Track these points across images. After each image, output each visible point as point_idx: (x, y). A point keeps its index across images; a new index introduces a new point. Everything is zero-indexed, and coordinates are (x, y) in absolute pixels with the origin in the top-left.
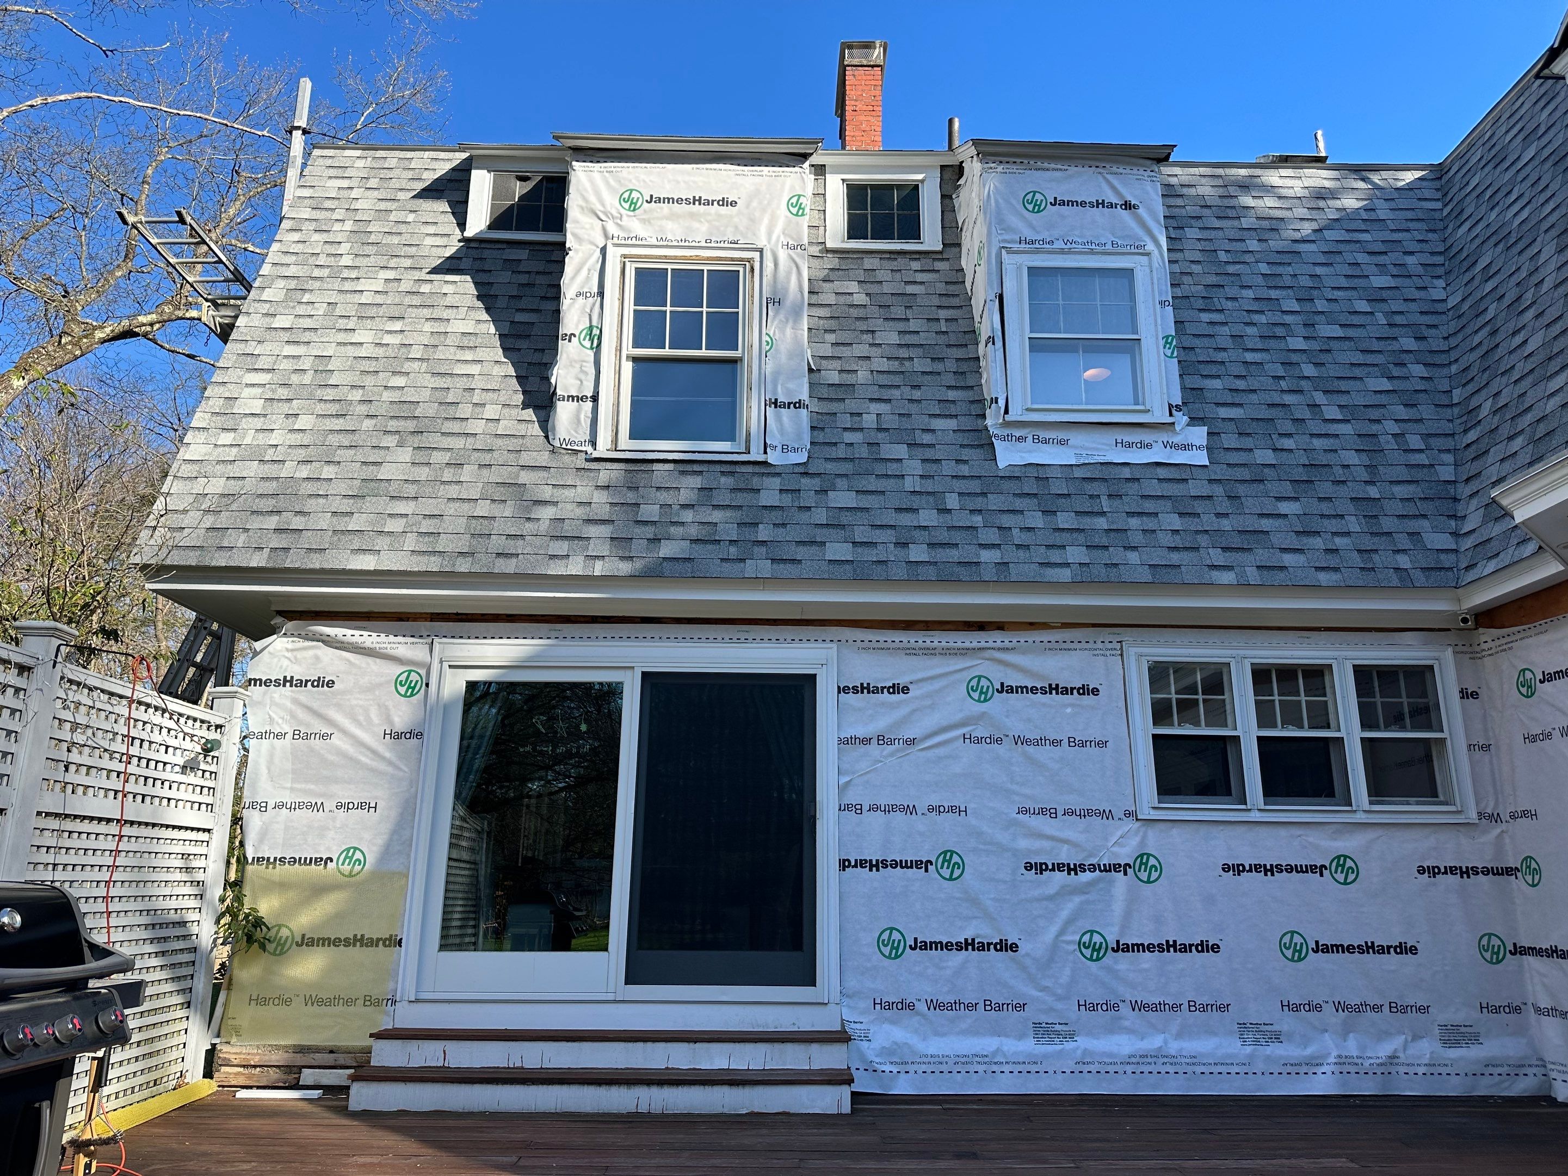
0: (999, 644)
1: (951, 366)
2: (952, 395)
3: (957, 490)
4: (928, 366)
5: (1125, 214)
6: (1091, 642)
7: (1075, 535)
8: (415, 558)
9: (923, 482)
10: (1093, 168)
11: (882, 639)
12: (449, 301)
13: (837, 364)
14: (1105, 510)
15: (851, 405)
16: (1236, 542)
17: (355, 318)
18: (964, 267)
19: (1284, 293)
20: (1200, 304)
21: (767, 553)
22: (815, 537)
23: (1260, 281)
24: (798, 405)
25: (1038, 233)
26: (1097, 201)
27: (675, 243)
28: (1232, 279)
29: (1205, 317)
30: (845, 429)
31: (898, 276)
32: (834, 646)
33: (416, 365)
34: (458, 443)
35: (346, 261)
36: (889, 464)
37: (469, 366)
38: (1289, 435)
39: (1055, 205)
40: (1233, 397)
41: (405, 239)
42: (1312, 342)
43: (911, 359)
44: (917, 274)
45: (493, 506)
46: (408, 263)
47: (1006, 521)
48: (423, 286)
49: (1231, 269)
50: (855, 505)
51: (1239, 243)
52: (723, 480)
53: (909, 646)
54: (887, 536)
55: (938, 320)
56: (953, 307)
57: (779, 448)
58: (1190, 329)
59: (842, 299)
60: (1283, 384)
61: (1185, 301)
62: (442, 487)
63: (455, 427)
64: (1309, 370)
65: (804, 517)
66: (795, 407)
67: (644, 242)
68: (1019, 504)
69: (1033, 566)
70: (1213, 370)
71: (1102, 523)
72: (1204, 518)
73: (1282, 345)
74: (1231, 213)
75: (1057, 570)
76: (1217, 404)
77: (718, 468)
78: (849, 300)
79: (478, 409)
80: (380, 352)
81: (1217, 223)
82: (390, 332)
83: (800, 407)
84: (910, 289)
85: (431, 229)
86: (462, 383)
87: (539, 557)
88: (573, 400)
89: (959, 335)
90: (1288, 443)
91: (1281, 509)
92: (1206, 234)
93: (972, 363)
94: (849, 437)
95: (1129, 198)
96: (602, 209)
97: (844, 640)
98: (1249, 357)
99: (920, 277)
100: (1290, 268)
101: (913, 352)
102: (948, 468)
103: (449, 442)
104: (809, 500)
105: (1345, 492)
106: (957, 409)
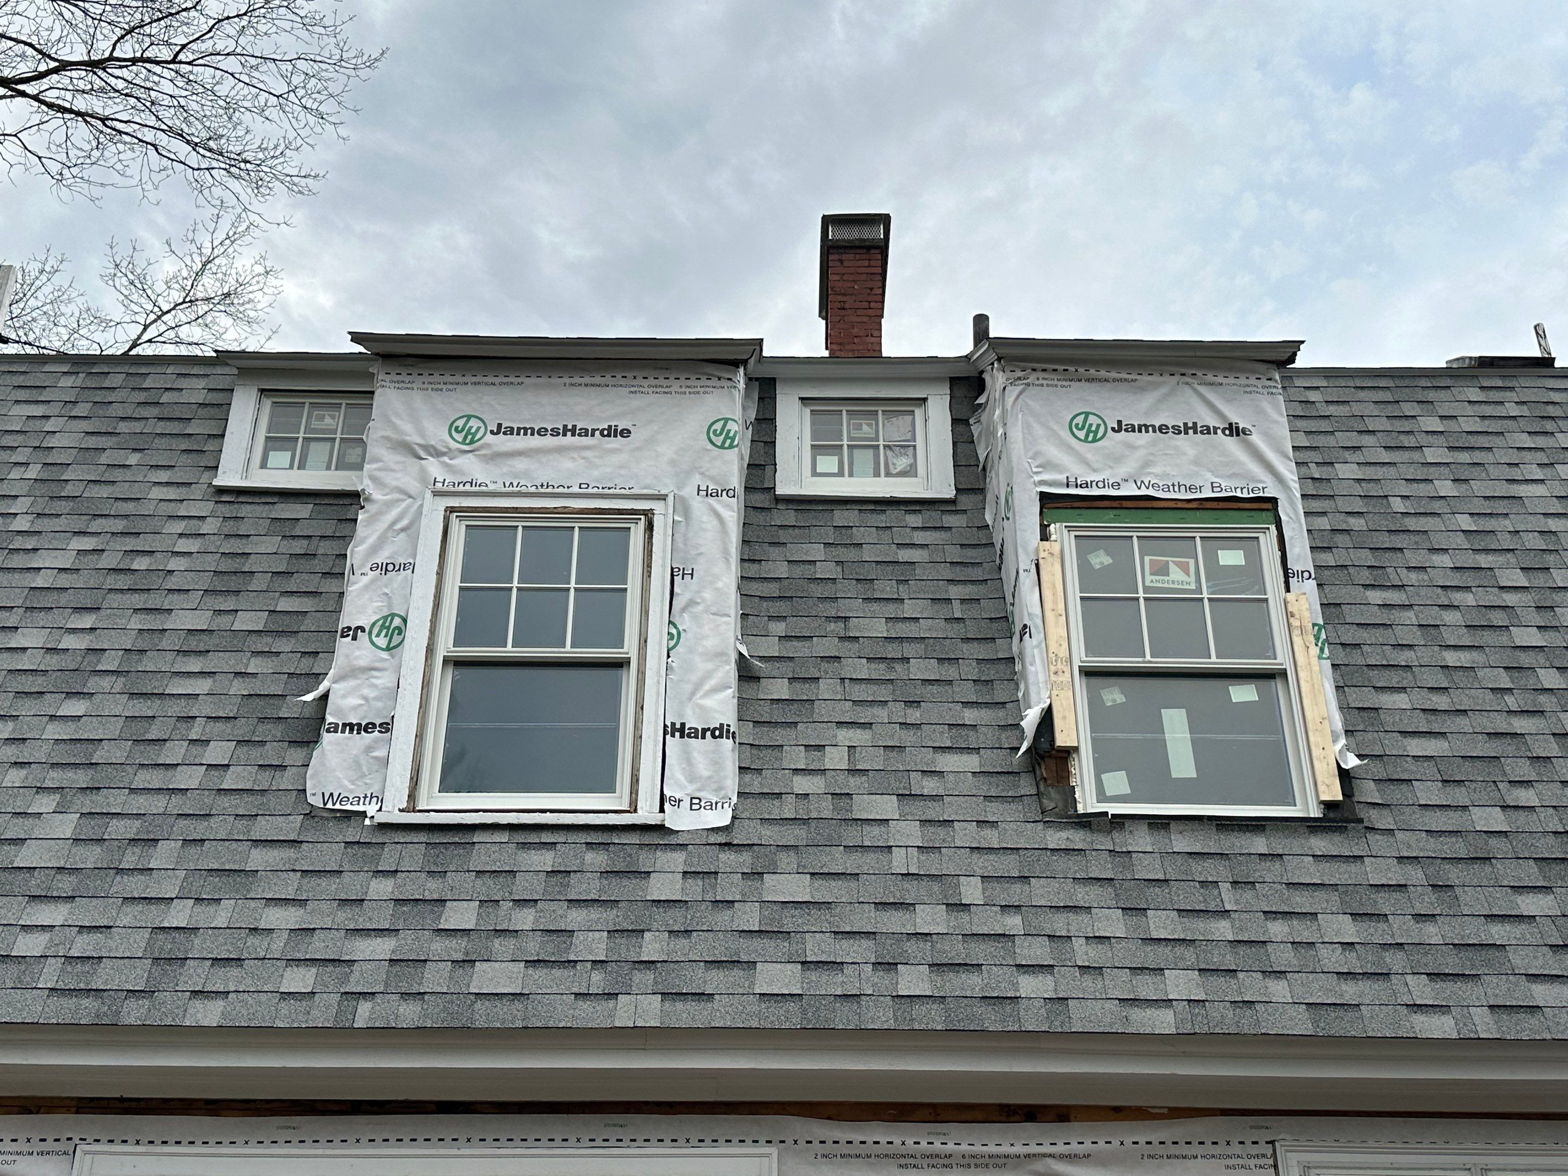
0: (1060, 1149)
1: (970, 670)
2: (969, 716)
3: (979, 872)
4: (931, 670)
5: (1231, 443)
6: (1222, 1143)
7: (1179, 950)
8: (54, 1001)
9: (923, 858)
10: (1177, 377)
11: (857, 1137)
12: (173, 582)
13: (787, 669)
14: (1228, 907)
16: (1452, 963)
17: (21, 611)
18: (990, 523)
19: (1500, 559)
20: (1366, 576)
21: (656, 983)
22: (738, 954)
23: (1460, 541)
24: (719, 732)
25: (1095, 470)
26: (1185, 424)
27: (533, 489)
28: (1416, 538)
29: (1376, 597)
30: (796, 771)
31: (886, 536)
32: (773, 1150)
33: (105, 683)
34: (157, 804)
35: (21, 524)
36: (867, 828)
37: (192, 681)
38: (1527, 783)
39: (1119, 430)
40: (1428, 722)
41: (117, 491)
42: (1552, 634)
43: (906, 660)
44: (915, 534)
45: (198, 909)
46: (119, 525)
47: (1060, 923)
48: (138, 559)
49: (1411, 523)
50: (807, 898)
51: (1422, 485)
52: (590, 857)
53: (903, 1150)
54: (862, 951)
55: (948, 600)
56: (973, 582)
57: (686, 804)
58: (1353, 615)
59: (798, 571)
60: (1511, 701)
61: (1342, 574)
62: (118, 878)
63: (154, 779)
64: (1551, 678)
65: (723, 918)
66: (714, 736)
67: (483, 488)
68: (1082, 895)
69: (1108, 1005)
70: (1394, 678)
71: (1223, 929)
72: (1395, 922)
73: (1504, 640)
75: (1150, 1012)
76: (1404, 733)
77: (583, 838)
78: (808, 571)
79: (195, 750)
80: (53, 662)
81: (1385, 457)
82: (74, 631)
83: (721, 736)
84: (905, 555)
85: (163, 476)
86: (176, 709)
87: (263, 997)
88: (351, 731)
89: (983, 623)
90: (1525, 796)
91: (1523, 906)
92: (1370, 472)
93: (1002, 666)
94: (802, 784)
95: (1234, 419)
96: (422, 442)
97: (790, 1141)
98: (1451, 658)
99: (919, 537)
100: (1507, 522)
101: (909, 650)
102: (965, 835)
103: (140, 804)
104: (730, 889)
106: (979, 738)
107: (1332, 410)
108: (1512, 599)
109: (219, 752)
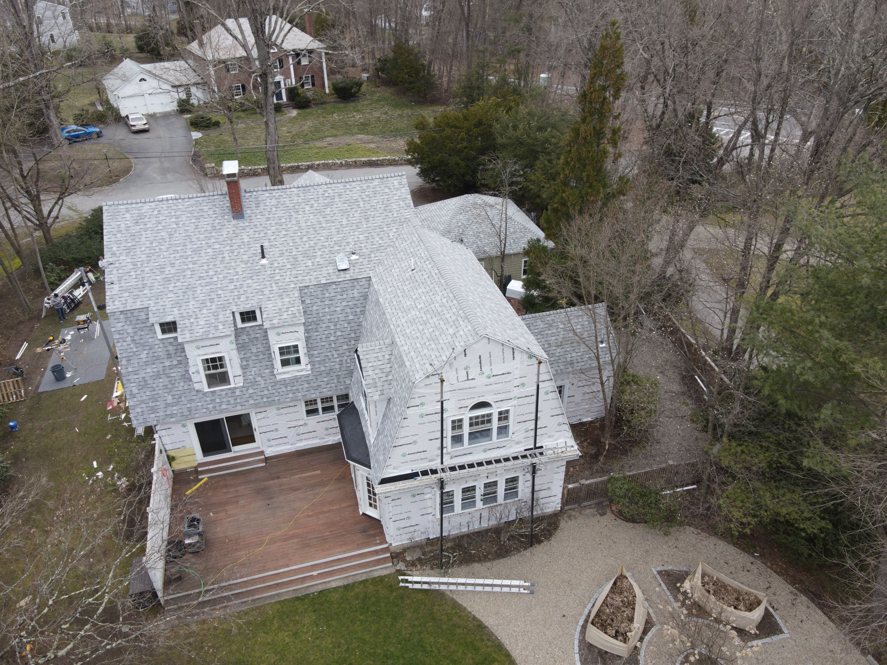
1: (267, 356)
2: (268, 364)
3: (270, 386)
7: (290, 391)
9: (264, 385)
12: (162, 358)
13: (245, 360)
14: (296, 385)
15: (249, 370)
16: (316, 388)
17: (145, 365)
19: (331, 324)
20: (314, 330)
23: (327, 321)
28: (322, 321)
30: (249, 375)
31: (254, 333)
33: (163, 376)
35: (135, 350)
38: (327, 363)
41: (144, 341)
42: (335, 337)
43: (259, 355)
46: (148, 347)
48: (155, 354)
49: (322, 318)
50: (253, 392)
51: (324, 309)
54: (259, 398)
57: (238, 383)
58: (312, 338)
59: (243, 341)
60: (328, 350)
61: (312, 330)
64: (333, 345)
65: (245, 396)
68: (281, 386)
69: (284, 399)
71: (295, 388)
73: (329, 339)
74: (324, 300)
75: (288, 399)
76: (316, 357)
77: (228, 389)
78: (245, 341)
79: (179, 384)
85: (149, 336)
86: (173, 378)
89: (268, 347)
90: (327, 365)
91: (324, 380)
92: (318, 308)
94: (250, 377)
99: (259, 331)
101: (260, 353)
102: (268, 381)
103: (177, 393)
104: (245, 392)
105: (335, 374)
106: (269, 367)
107: (315, 293)
108: (332, 331)
109: (182, 384)
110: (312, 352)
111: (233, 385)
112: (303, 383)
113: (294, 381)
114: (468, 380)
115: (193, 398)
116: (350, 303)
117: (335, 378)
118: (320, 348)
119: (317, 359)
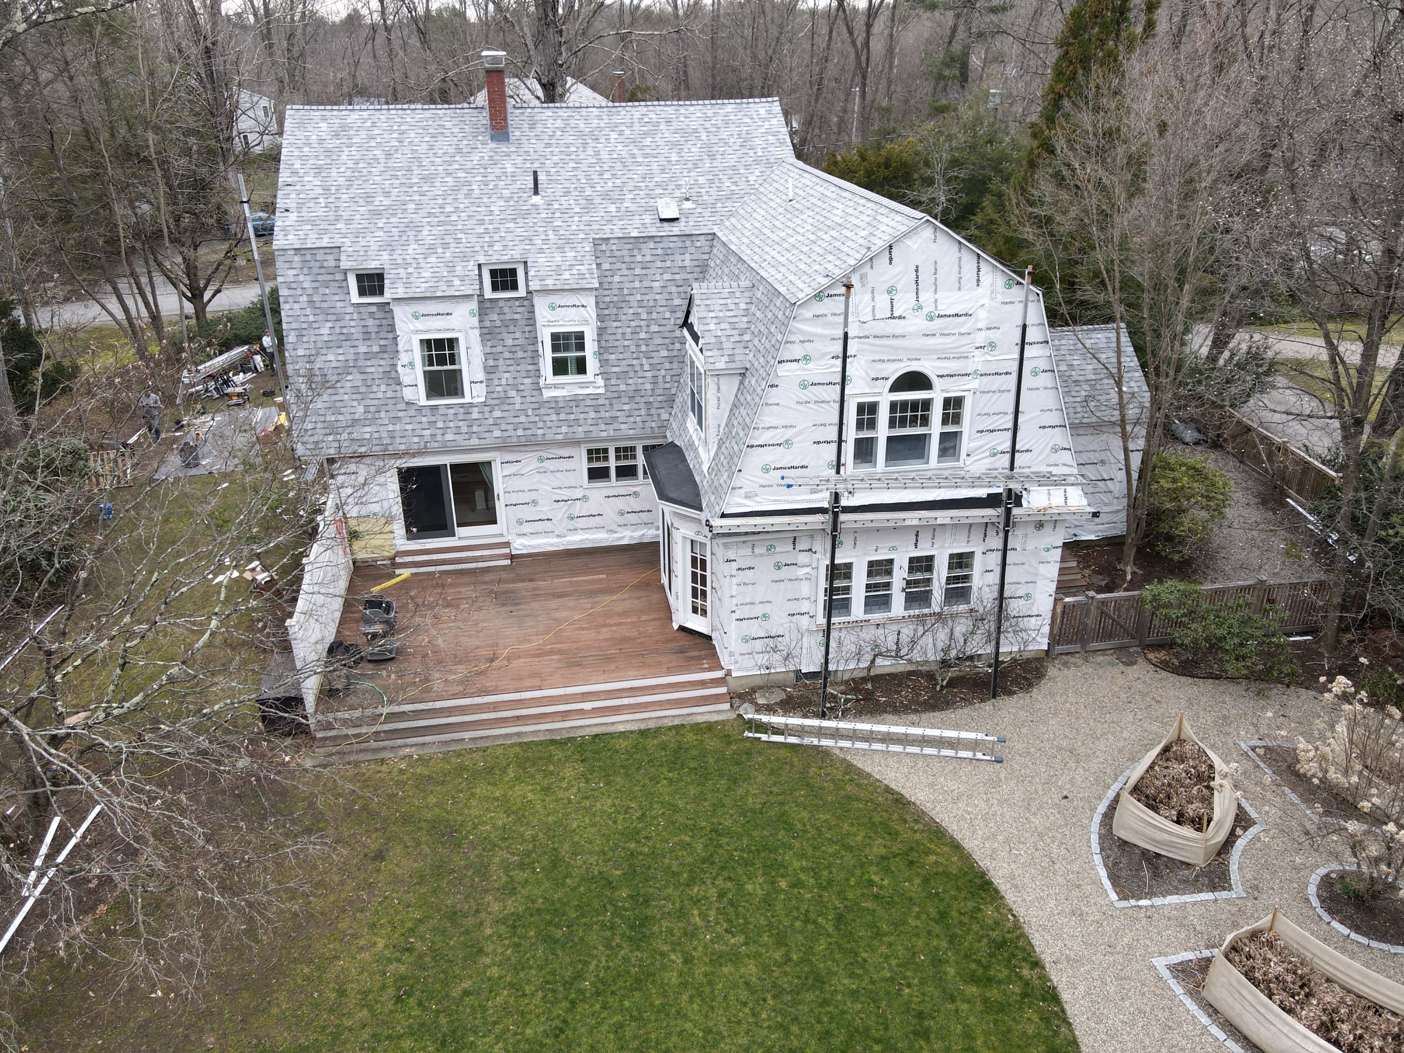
3: (531, 408)
4: (522, 355)
7: (565, 422)
9: (521, 405)
12: (354, 337)
13: (492, 356)
14: (574, 412)
15: (498, 375)
16: (609, 421)
17: (325, 348)
19: (643, 309)
20: (613, 318)
21: (477, 436)
22: (490, 429)
23: (636, 304)
24: (481, 382)
28: (627, 303)
30: (496, 385)
31: (511, 310)
33: (353, 370)
34: (376, 402)
35: (311, 318)
36: (510, 399)
38: (632, 378)
39: (560, 308)
40: (618, 362)
41: (329, 304)
42: (647, 334)
43: (516, 352)
44: (518, 308)
45: (393, 426)
46: (334, 317)
48: (343, 329)
49: (627, 300)
50: (501, 416)
51: (633, 283)
52: (460, 410)
53: (520, 451)
54: (510, 427)
55: (525, 331)
56: (530, 325)
57: (477, 398)
60: (634, 355)
61: (609, 317)
62: (376, 420)
64: (643, 348)
65: (486, 422)
68: (550, 411)
69: (552, 435)
70: (613, 350)
71: (572, 417)
73: (638, 337)
74: (632, 266)
75: (559, 435)
76: (612, 366)
77: (458, 406)
78: (494, 325)
79: (378, 387)
80: (339, 364)
81: (626, 272)
82: (339, 354)
84: (515, 317)
85: (337, 298)
86: (370, 376)
89: (532, 339)
90: (631, 381)
91: (624, 407)
92: (622, 279)
93: (536, 352)
94: (498, 389)
99: (519, 310)
101: (518, 348)
102: (529, 399)
103: (373, 402)
104: (487, 415)
105: (643, 400)
106: (531, 374)
107: (618, 253)
108: (642, 323)
109: (383, 388)
110: (606, 356)
111: (467, 399)
112: (587, 409)
113: (573, 404)
114: (892, 317)
115: (400, 414)
116: (677, 277)
117: (642, 406)
118: (621, 350)
119: (614, 369)
